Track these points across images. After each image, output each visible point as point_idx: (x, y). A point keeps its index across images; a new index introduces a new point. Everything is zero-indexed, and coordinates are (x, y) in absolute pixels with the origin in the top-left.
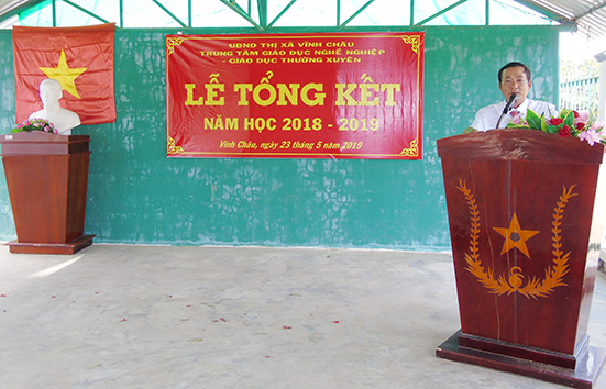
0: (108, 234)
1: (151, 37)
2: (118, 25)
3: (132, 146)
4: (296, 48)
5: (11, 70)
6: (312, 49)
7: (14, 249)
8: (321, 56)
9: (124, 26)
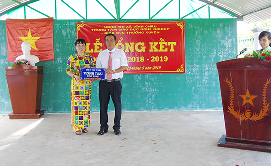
0: (51, 109)
1: (69, 23)
2: (54, 18)
3: (62, 70)
4: (133, 28)
5: (5, 38)
6: (139, 28)
7: (12, 118)
8: (143, 31)
9: (57, 19)
